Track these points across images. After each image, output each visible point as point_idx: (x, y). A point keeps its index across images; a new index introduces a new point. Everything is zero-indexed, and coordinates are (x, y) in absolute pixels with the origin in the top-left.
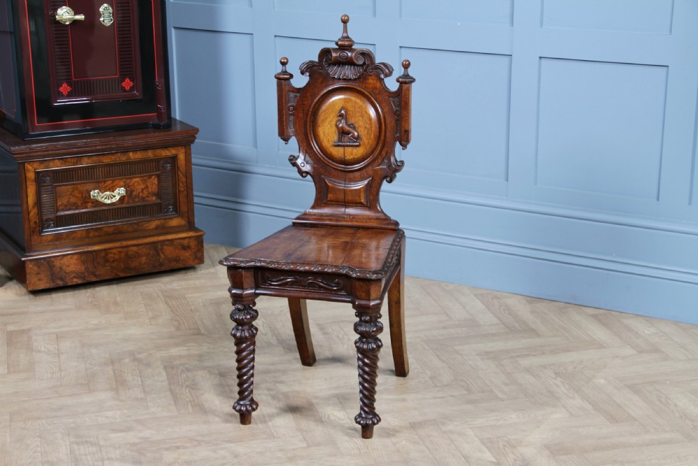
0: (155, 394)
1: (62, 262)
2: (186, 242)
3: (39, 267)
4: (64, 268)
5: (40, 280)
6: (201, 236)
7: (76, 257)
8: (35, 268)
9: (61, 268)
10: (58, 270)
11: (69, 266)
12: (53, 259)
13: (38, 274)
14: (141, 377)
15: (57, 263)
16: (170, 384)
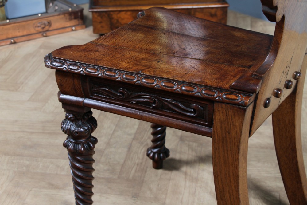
0: (115, 147)
1: (119, 15)
2: (213, 11)
3: (102, 18)
4: (120, 20)
5: (102, 27)
6: (226, 8)
7: (129, 13)
8: (99, 18)
9: (118, 21)
10: (115, 21)
11: (123, 19)
12: (112, 13)
13: (101, 22)
14: (117, 125)
15: (115, 16)
16: (133, 139)
